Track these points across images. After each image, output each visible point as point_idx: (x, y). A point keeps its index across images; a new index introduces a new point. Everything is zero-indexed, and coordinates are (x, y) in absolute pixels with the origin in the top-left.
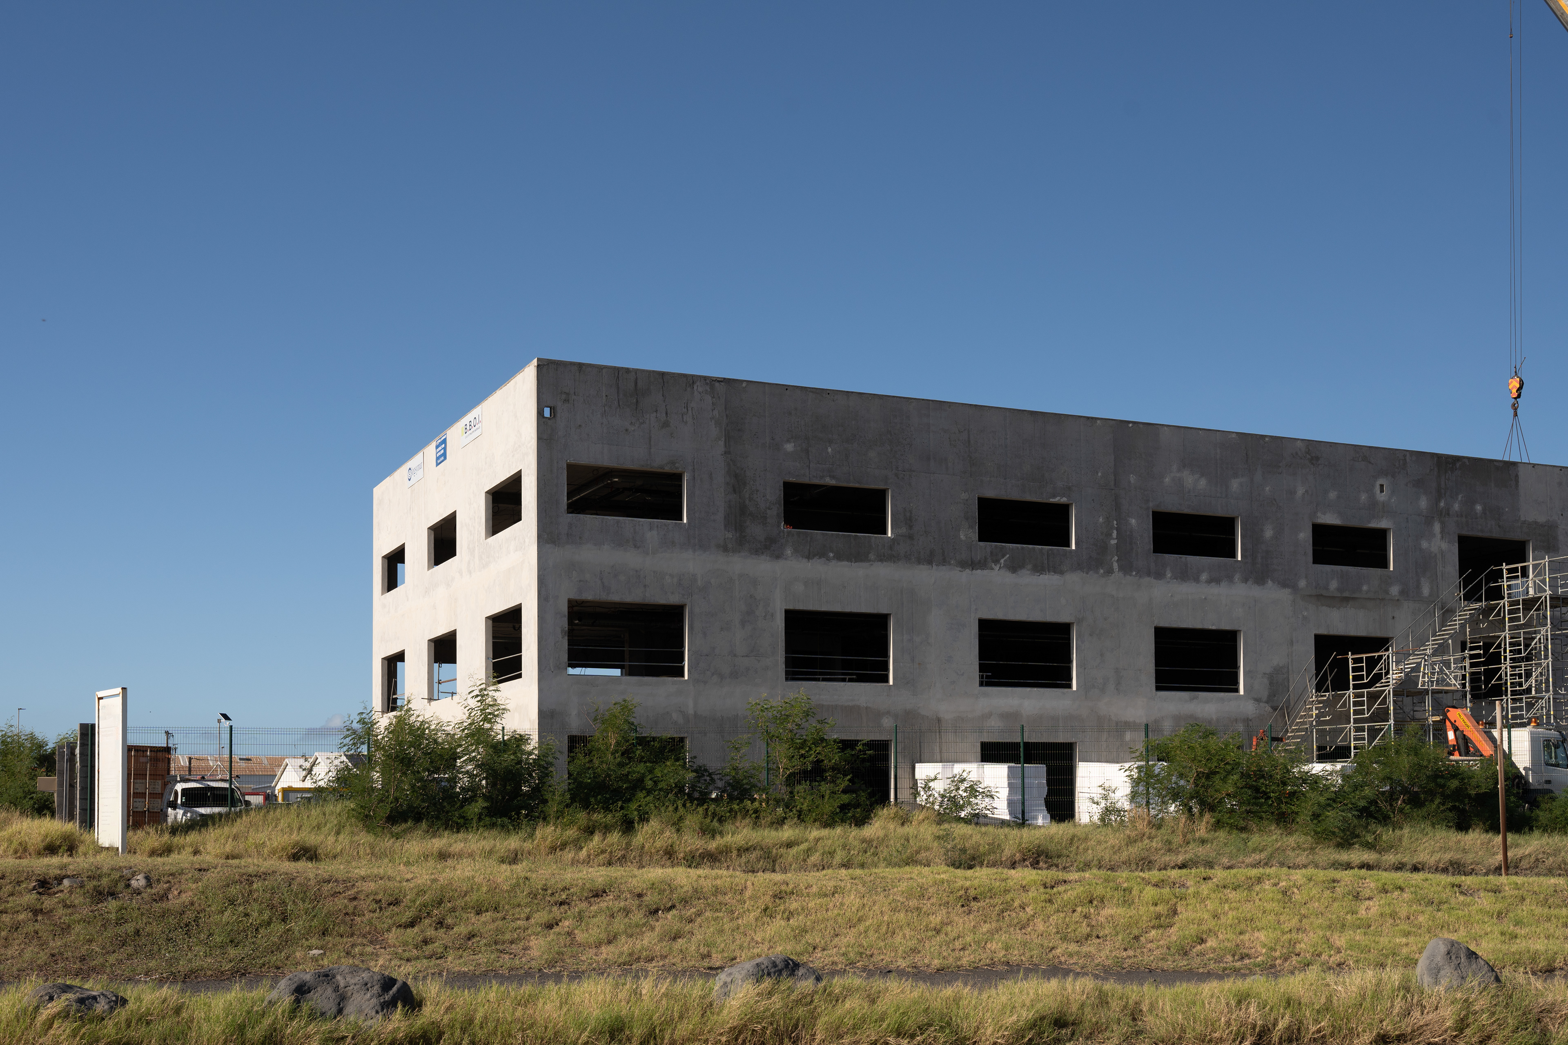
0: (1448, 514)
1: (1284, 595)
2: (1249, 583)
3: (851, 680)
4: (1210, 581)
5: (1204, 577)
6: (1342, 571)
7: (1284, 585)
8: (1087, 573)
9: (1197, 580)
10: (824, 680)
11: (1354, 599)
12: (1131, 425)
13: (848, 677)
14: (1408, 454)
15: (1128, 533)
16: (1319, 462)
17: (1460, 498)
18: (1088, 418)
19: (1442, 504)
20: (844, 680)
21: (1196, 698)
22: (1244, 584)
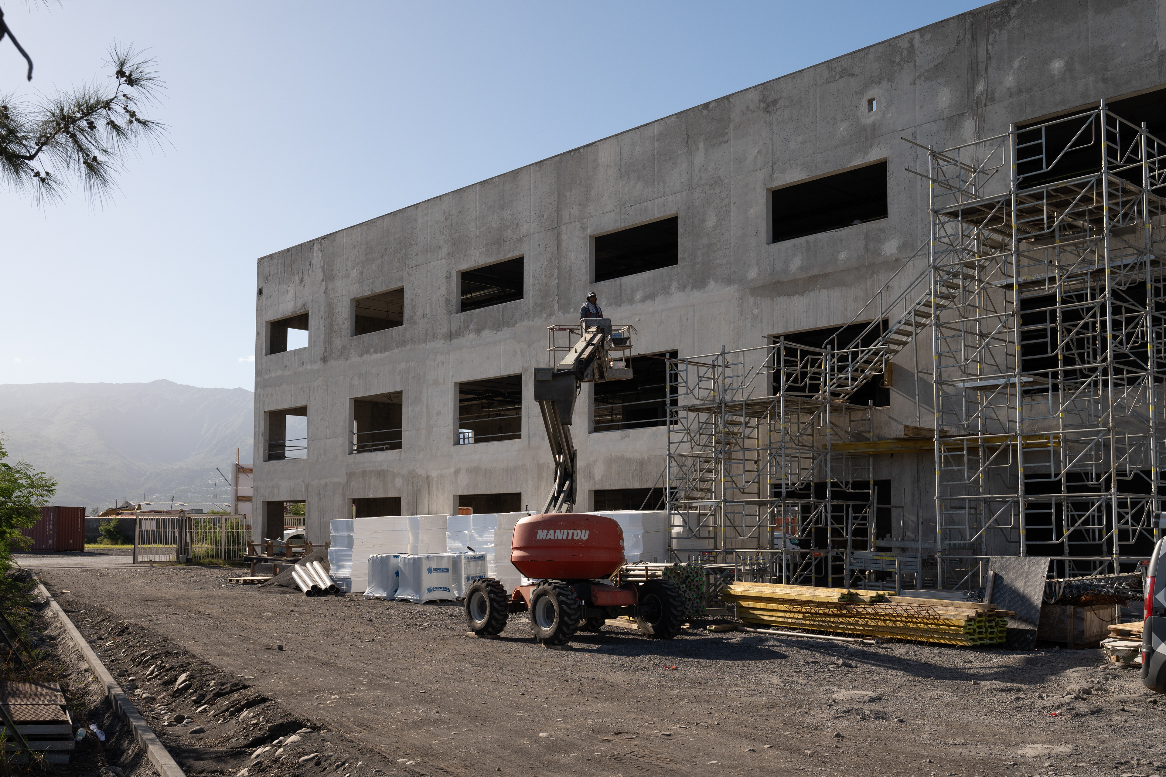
0: (992, 99)
1: (730, 292)
2: (688, 290)
3: (387, 449)
4: (644, 300)
5: (639, 296)
6: (808, 242)
7: (729, 281)
8: (533, 321)
9: (631, 301)
10: (375, 450)
11: (825, 276)
12: (572, 154)
13: (384, 446)
14: (917, 36)
15: (568, 268)
16: (778, 106)
17: (1016, 64)
18: (537, 163)
19: (981, 87)
20: (382, 449)
21: (627, 436)
22: (681, 293)
